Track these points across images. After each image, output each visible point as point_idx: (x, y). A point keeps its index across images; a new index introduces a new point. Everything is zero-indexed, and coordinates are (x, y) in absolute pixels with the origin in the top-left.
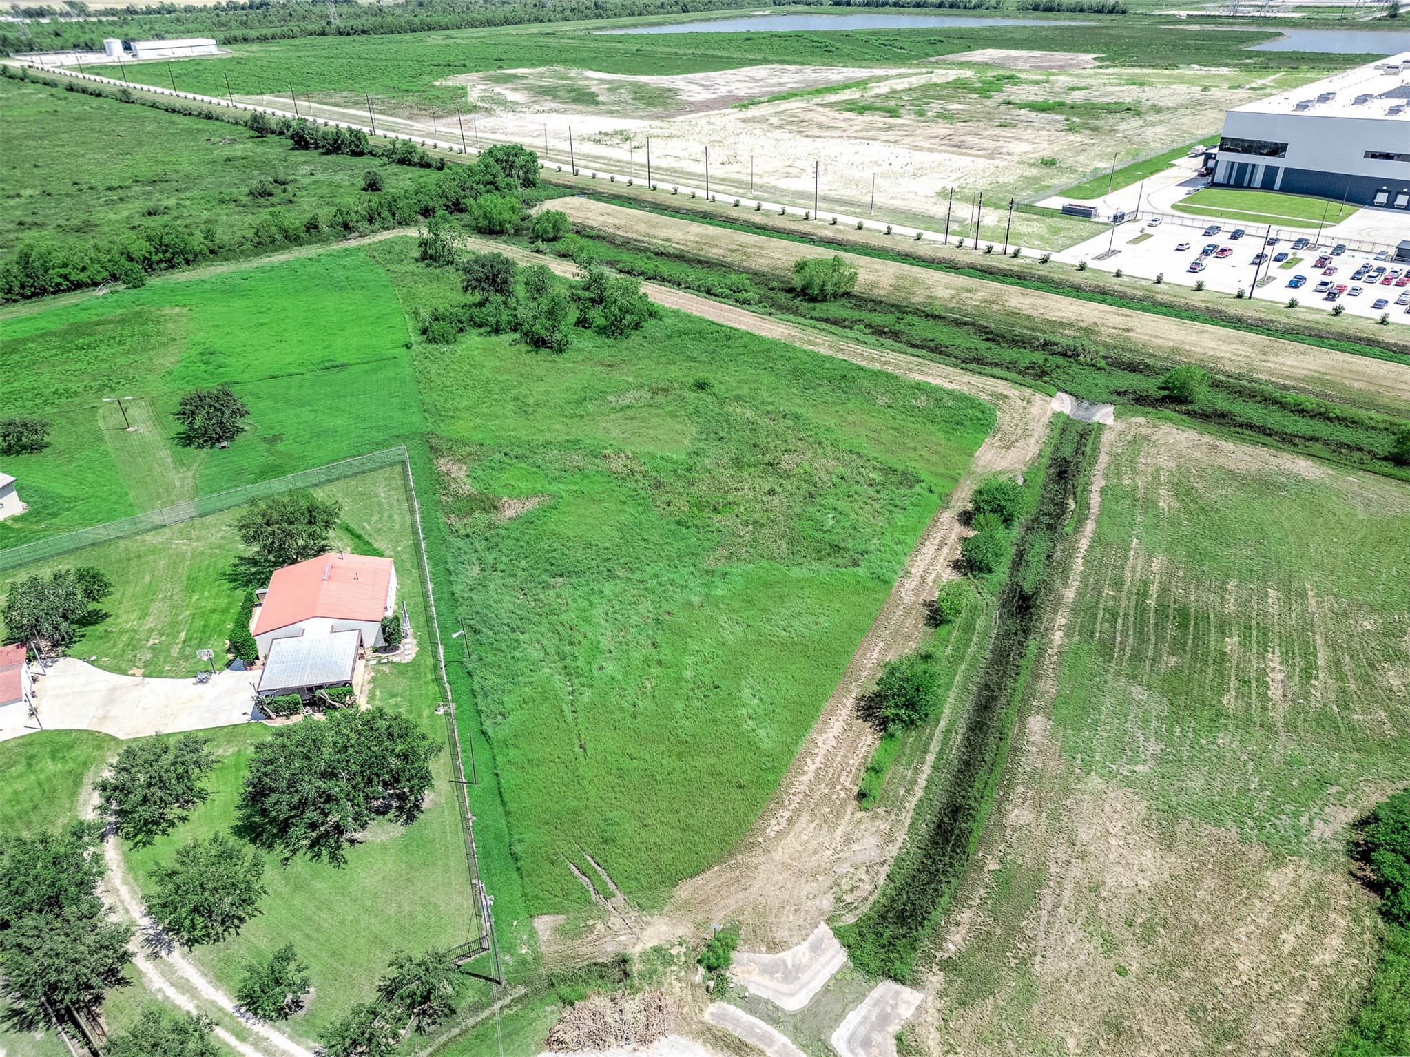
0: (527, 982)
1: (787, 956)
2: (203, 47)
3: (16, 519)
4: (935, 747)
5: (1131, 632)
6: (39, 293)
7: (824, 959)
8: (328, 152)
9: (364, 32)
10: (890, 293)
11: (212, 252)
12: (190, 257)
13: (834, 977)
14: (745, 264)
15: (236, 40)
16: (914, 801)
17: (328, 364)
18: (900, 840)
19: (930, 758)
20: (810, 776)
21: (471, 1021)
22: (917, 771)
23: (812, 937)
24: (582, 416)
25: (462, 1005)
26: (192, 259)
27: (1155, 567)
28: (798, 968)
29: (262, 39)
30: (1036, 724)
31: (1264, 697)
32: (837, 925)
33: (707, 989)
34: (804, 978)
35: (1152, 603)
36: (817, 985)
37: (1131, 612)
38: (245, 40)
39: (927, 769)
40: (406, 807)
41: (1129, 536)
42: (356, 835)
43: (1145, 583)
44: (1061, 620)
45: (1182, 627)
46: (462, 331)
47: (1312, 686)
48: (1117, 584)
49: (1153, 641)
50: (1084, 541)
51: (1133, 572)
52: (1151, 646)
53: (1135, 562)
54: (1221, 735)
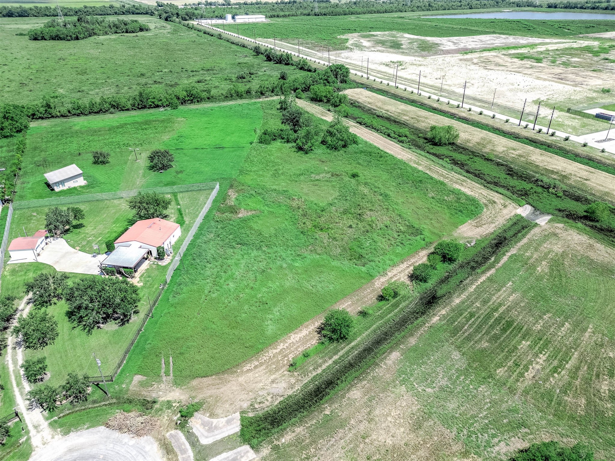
0: (118, 398)
1: (215, 421)
2: (260, 18)
3: (81, 187)
4: (341, 353)
5: (474, 326)
6: (144, 107)
7: (229, 428)
8: (277, 63)
9: (325, 15)
10: (475, 146)
11: (208, 98)
12: (199, 99)
13: (229, 436)
14: (415, 125)
15: (274, 16)
16: (314, 374)
17: (217, 146)
18: (296, 388)
19: (336, 357)
20: (278, 351)
21: (90, 406)
22: (325, 361)
23: (230, 417)
24: (296, 181)
25: (90, 399)
26: (200, 100)
27: (511, 299)
28: (216, 428)
29: (285, 16)
30: (395, 355)
31: (521, 375)
32: (244, 415)
33: (176, 424)
34: (216, 432)
35: (496, 315)
36: (219, 437)
37: (482, 317)
38: (278, 16)
39: (330, 362)
40: (124, 320)
41: (509, 281)
42: (101, 325)
43: (500, 305)
44: (443, 312)
45: (504, 330)
46: (274, 140)
47: (553, 377)
48: (485, 302)
49: (483, 333)
50: (483, 278)
51: (498, 298)
52: (480, 335)
53: (503, 294)
54: (483, 387)
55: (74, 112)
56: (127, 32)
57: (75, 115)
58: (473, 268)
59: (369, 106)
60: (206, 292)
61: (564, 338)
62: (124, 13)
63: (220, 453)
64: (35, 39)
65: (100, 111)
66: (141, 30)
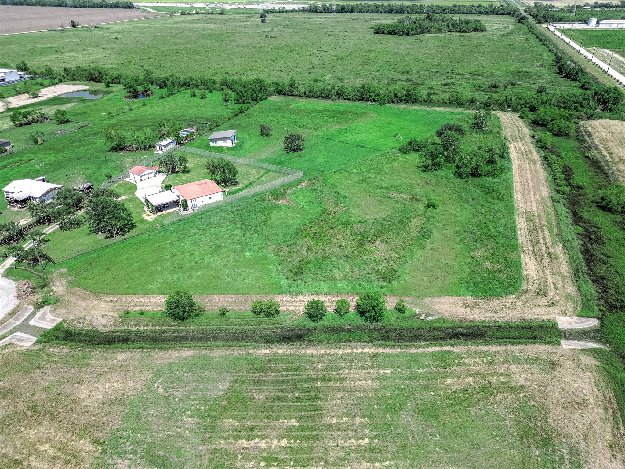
1: (49, 314)
4: (164, 328)
5: (282, 378)
6: (363, 99)
7: (48, 323)
8: (565, 77)
11: (426, 101)
13: (42, 328)
17: (361, 144)
18: (107, 329)
19: (158, 328)
21: (32, 271)
22: (147, 325)
23: (57, 318)
24: (369, 192)
26: (415, 101)
28: (44, 319)
31: (238, 438)
32: (63, 322)
33: (37, 303)
34: (41, 322)
35: (318, 384)
36: (38, 325)
37: (304, 377)
39: (149, 328)
40: (111, 237)
41: (391, 368)
42: (100, 233)
43: (341, 380)
44: (280, 351)
45: (298, 399)
46: (416, 151)
47: (259, 463)
48: (330, 368)
49: (277, 388)
50: (371, 351)
51: (349, 373)
52: (272, 388)
53: (360, 373)
54: (196, 419)
55: (308, 93)
56: (460, 31)
57: (307, 96)
58: (386, 338)
59: (597, 143)
60: (169, 242)
61: (338, 448)
62: (487, 13)
63: (25, 333)
64: (377, 33)
65: (327, 96)
66: (476, 30)
